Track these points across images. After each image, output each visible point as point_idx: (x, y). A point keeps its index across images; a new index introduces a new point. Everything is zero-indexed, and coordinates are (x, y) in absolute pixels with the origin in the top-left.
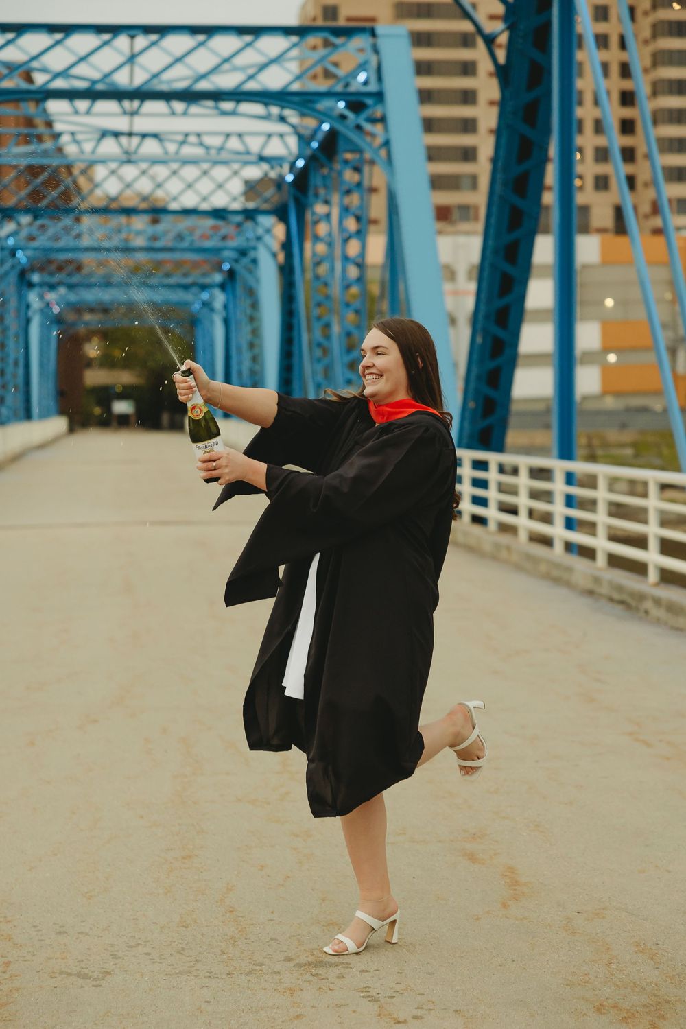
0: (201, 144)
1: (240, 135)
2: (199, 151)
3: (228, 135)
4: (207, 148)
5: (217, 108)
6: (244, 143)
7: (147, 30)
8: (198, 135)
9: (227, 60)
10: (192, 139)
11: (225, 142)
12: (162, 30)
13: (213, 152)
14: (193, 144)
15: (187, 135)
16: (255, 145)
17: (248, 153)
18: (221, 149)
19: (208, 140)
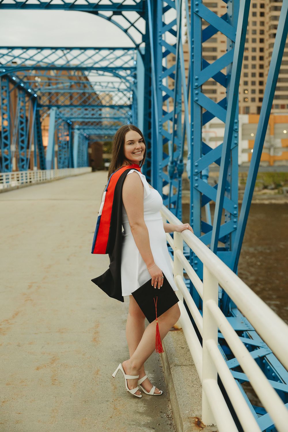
0: (100, 85)
1: (112, 83)
2: (100, 87)
3: (108, 83)
4: (102, 86)
5: (97, 73)
6: (113, 85)
7: (67, 48)
8: (100, 83)
9: (90, 58)
10: (98, 84)
11: (108, 85)
12: (71, 49)
13: (104, 87)
14: (98, 85)
15: (96, 83)
16: (116, 85)
17: (114, 88)
18: (106, 87)
19: (103, 84)
